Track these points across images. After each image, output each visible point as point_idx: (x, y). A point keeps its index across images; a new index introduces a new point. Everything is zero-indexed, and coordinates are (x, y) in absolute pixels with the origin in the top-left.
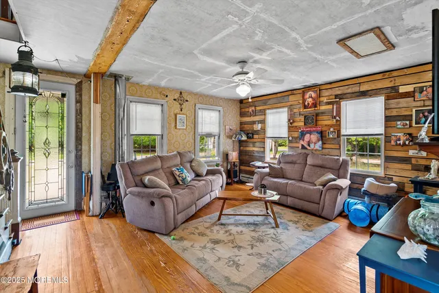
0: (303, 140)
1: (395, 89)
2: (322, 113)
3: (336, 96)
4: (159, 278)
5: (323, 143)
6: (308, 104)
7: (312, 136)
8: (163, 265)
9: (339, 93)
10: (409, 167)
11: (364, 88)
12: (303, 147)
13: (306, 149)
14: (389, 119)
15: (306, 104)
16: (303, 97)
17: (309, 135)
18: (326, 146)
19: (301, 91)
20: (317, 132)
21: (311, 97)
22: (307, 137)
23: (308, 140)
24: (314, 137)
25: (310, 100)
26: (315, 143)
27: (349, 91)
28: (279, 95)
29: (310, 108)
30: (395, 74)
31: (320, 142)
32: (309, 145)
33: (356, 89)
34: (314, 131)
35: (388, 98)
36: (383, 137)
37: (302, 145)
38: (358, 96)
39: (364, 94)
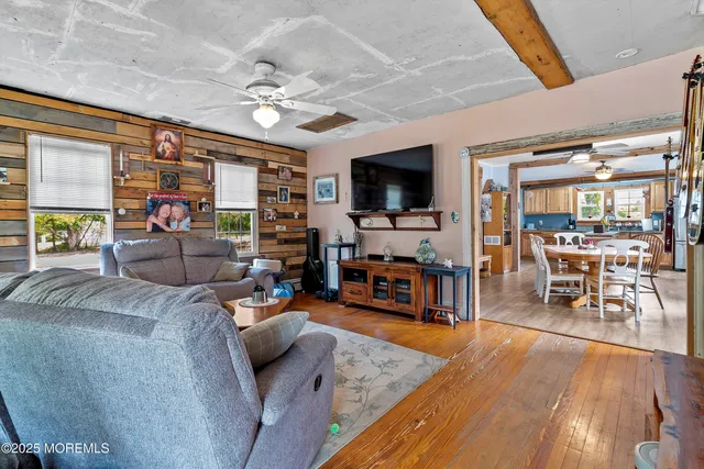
0: (157, 216)
1: (265, 162)
2: (189, 172)
3: (209, 152)
4: (452, 418)
5: (192, 221)
6: (164, 151)
7: (174, 208)
8: (422, 423)
9: (213, 148)
10: (275, 242)
11: (241, 152)
12: (156, 228)
13: (163, 231)
14: (262, 194)
15: (160, 150)
16: (153, 135)
17: (167, 207)
18: (196, 225)
19: (148, 123)
20: (184, 203)
21: (170, 141)
22: (165, 210)
23: (165, 216)
24: (178, 210)
25: (167, 145)
26: (180, 221)
27: (224, 150)
28: (82, 110)
29: (167, 159)
30: (265, 147)
31: (188, 219)
32: (168, 225)
33: (232, 151)
34: (178, 200)
35: (260, 171)
36: (256, 212)
37: (154, 225)
38: (234, 160)
39: (240, 160)
